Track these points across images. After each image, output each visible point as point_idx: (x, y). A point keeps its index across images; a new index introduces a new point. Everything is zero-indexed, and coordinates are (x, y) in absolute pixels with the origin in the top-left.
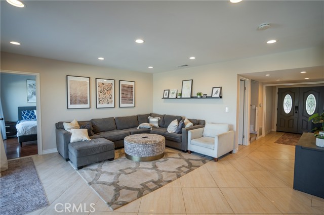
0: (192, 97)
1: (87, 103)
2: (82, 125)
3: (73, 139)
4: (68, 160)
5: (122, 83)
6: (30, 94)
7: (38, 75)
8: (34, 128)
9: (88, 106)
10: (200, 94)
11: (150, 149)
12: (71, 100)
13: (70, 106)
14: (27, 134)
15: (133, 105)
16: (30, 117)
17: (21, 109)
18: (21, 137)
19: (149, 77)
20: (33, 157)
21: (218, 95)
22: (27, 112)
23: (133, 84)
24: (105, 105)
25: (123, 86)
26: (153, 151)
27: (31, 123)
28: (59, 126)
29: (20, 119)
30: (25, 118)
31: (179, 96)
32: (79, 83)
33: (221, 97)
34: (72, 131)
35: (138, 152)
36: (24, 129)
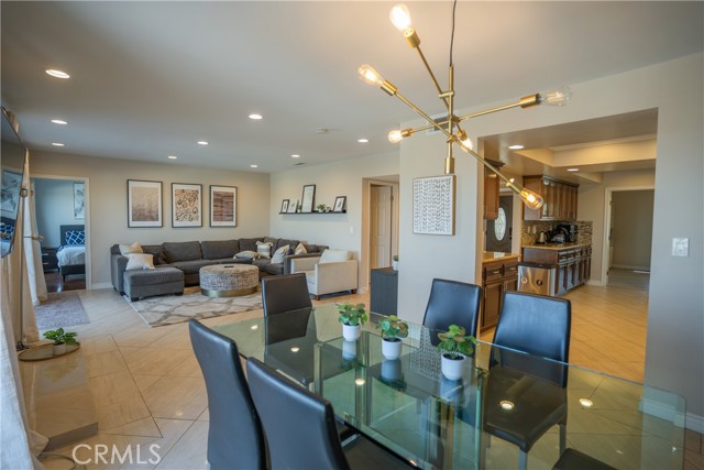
0: (313, 211)
1: (157, 220)
2: (146, 250)
3: (129, 266)
4: (123, 293)
5: (214, 189)
6: (78, 206)
7: (87, 180)
8: (82, 256)
9: (159, 223)
10: (322, 207)
11: (229, 281)
12: (133, 215)
13: (132, 224)
14: (73, 264)
15: (233, 224)
16: (79, 241)
17: (64, 229)
18: (63, 267)
19: (264, 180)
20: (79, 292)
21: (340, 209)
22: (73, 234)
23: (233, 190)
24: (187, 223)
25: (216, 194)
26: (232, 283)
27: (78, 249)
28: (115, 250)
29: (64, 243)
30: (71, 242)
31: (299, 210)
32: (147, 191)
33: (344, 211)
34: (130, 256)
35: (213, 283)
36: (69, 255)
